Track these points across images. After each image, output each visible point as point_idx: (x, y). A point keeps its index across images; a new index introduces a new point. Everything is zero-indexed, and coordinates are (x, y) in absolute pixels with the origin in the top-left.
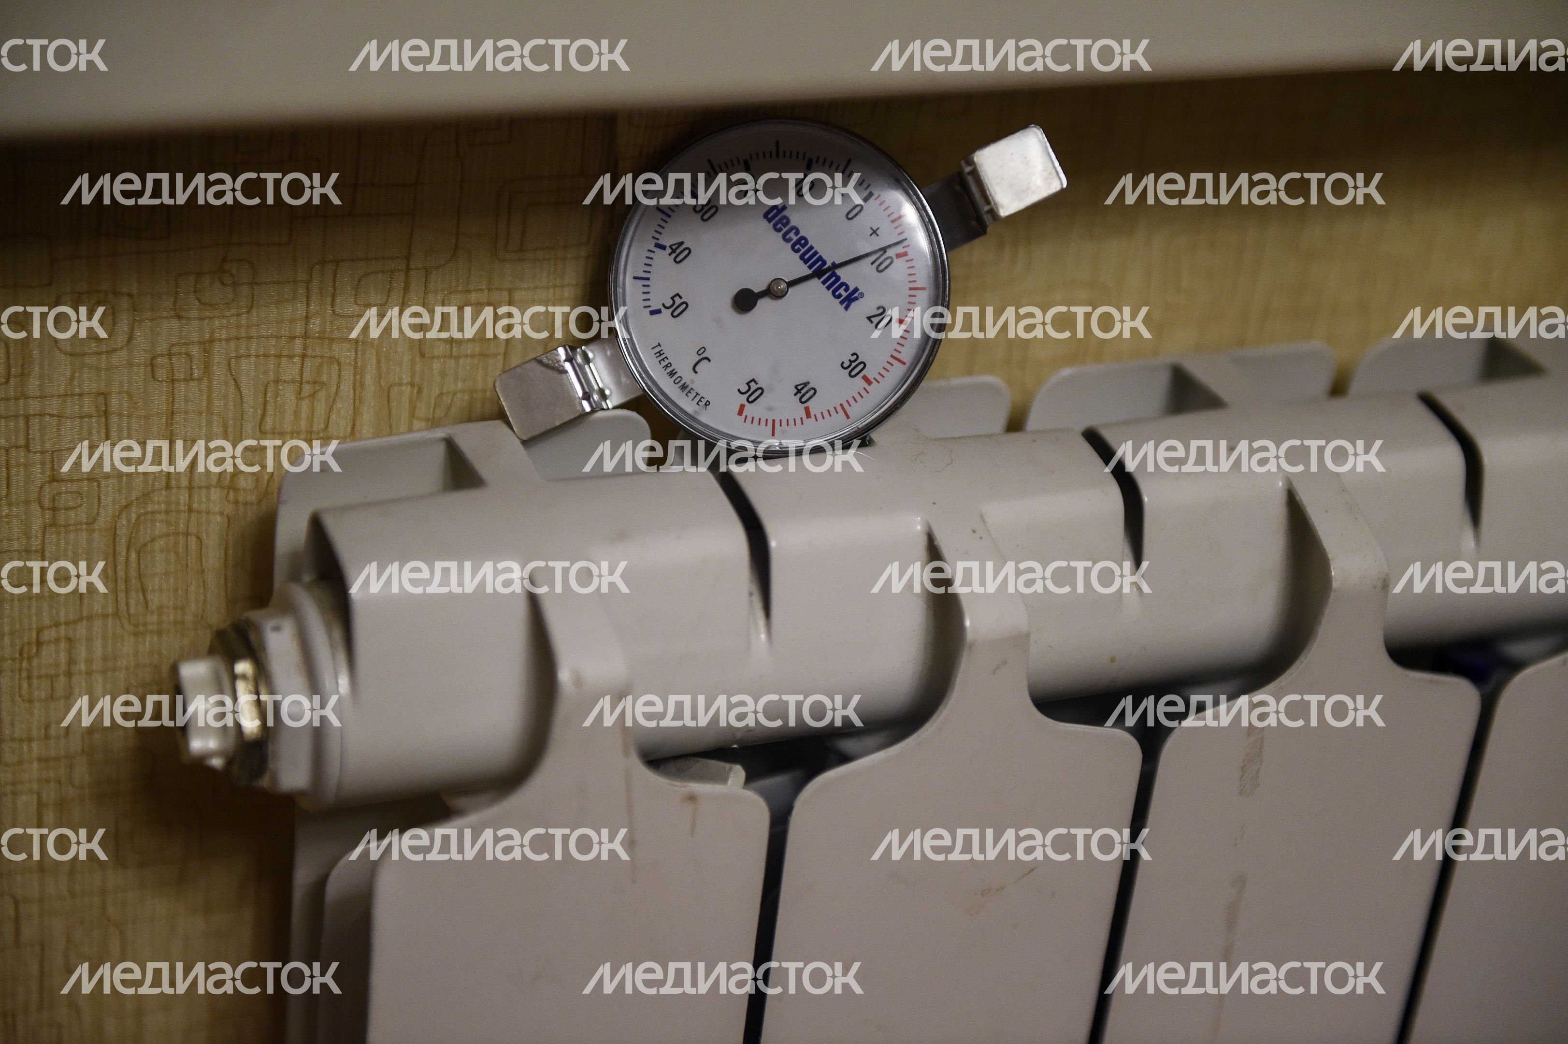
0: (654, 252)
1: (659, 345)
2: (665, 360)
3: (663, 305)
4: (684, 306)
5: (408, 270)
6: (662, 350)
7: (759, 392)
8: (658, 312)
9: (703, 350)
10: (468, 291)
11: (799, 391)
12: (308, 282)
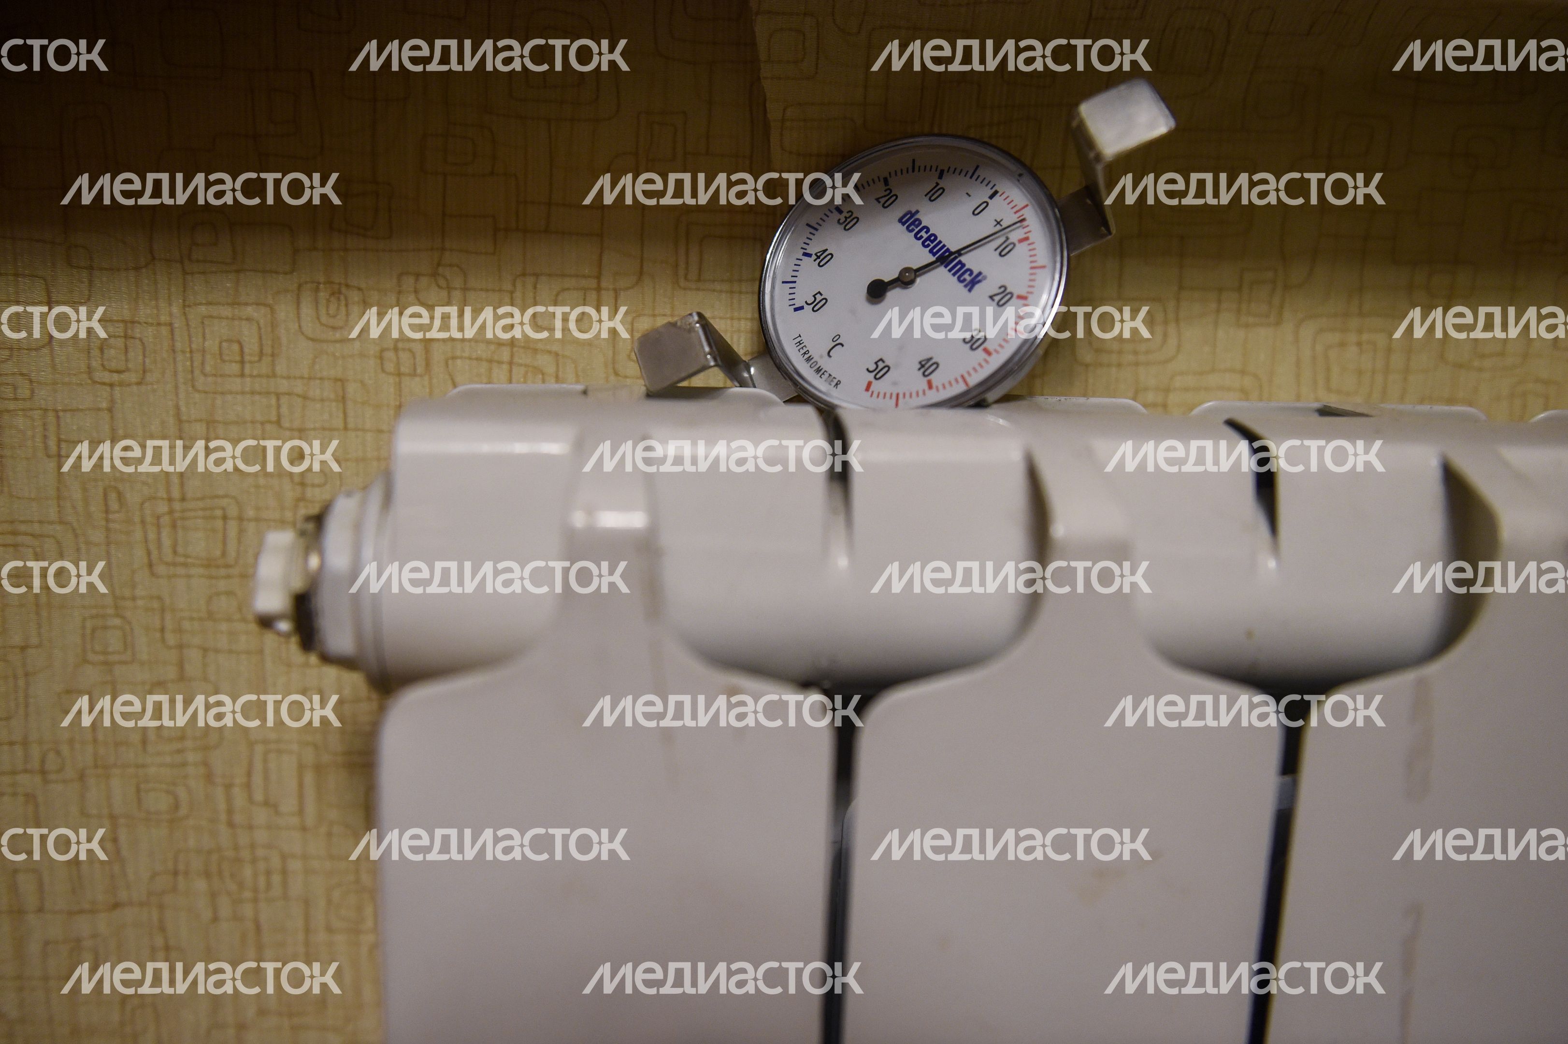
0: (801, 260)
1: (800, 336)
2: (804, 348)
3: (806, 302)
4: (824, 301)
5: (599, 289)
6: (802, 340)
7: (886, 369)
8: (802, 308)
9: (838, 337)
10: (654, 316)
11: (923, 366)
12: (512, 293)
